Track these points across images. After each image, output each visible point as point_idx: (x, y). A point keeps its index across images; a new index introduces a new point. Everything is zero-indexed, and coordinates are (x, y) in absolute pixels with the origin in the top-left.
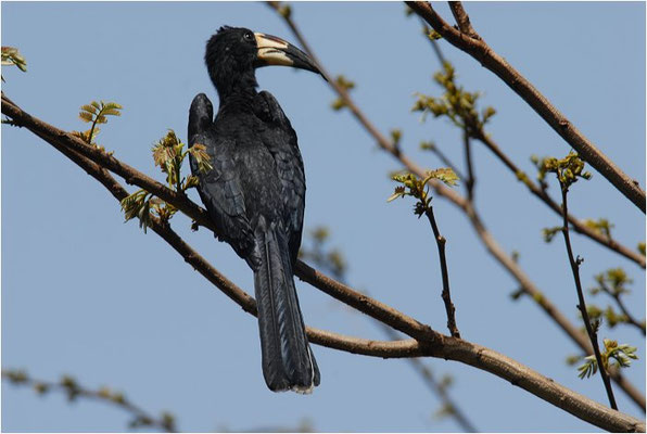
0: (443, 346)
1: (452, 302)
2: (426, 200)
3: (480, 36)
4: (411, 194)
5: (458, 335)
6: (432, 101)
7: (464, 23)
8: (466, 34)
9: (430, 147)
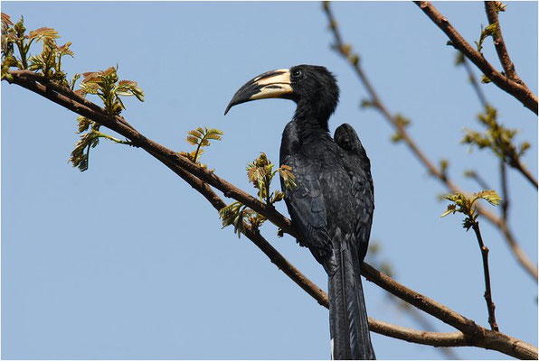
0: (484, 337)
1: (493, 301)
2: (473, 216)
3: (523, 81)
4: (460, 211)
5: (497, 329)
6: (477, 135)
7: (510, 71)
8: (512, 79)
9: (472, 175)
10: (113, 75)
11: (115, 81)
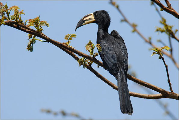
0: (169, 95)
1: (170, 82)
2: (162, 55)
3: (174, 9)
4: (157, 54)
5: (173, 92)
6: (160, 28)
7: (169, 6)
8: (170, 9)
9: (160, 41)
10: (38, 19)
11: (39, 21)
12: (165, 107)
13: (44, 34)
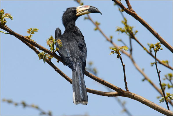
0: (124, 93)
1: (127, 82)
2: (120, 54)
3: (134, 11)
4: (116, 53)
5: (128, 91)
6: (121, 29)
7: (130, 8)
8: (131, 10)
9: (121, 41)
10: (3, 12)
11: (4, 14)
12: (123, 105)
13: (7, 26)
